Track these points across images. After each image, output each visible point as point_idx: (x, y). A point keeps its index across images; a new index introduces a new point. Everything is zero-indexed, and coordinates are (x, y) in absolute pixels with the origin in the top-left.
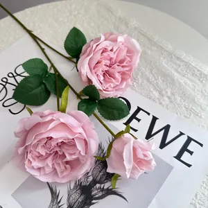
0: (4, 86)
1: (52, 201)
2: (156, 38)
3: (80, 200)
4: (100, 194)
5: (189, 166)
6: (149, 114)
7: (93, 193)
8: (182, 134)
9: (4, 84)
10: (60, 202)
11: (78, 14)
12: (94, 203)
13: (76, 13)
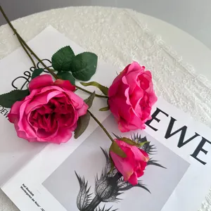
0: (27, 80)
1: (81, 191)
2: (180, 59)
3: (107, 190)
4: (125, 186)
5: (204, 163)
6: (167, 115)
7: (119, 185)
8: (197, 135)
9: (27, 77)
10: (88, 191)
11: (105, 21)
12: (120, 194)
13: (103, 20)
